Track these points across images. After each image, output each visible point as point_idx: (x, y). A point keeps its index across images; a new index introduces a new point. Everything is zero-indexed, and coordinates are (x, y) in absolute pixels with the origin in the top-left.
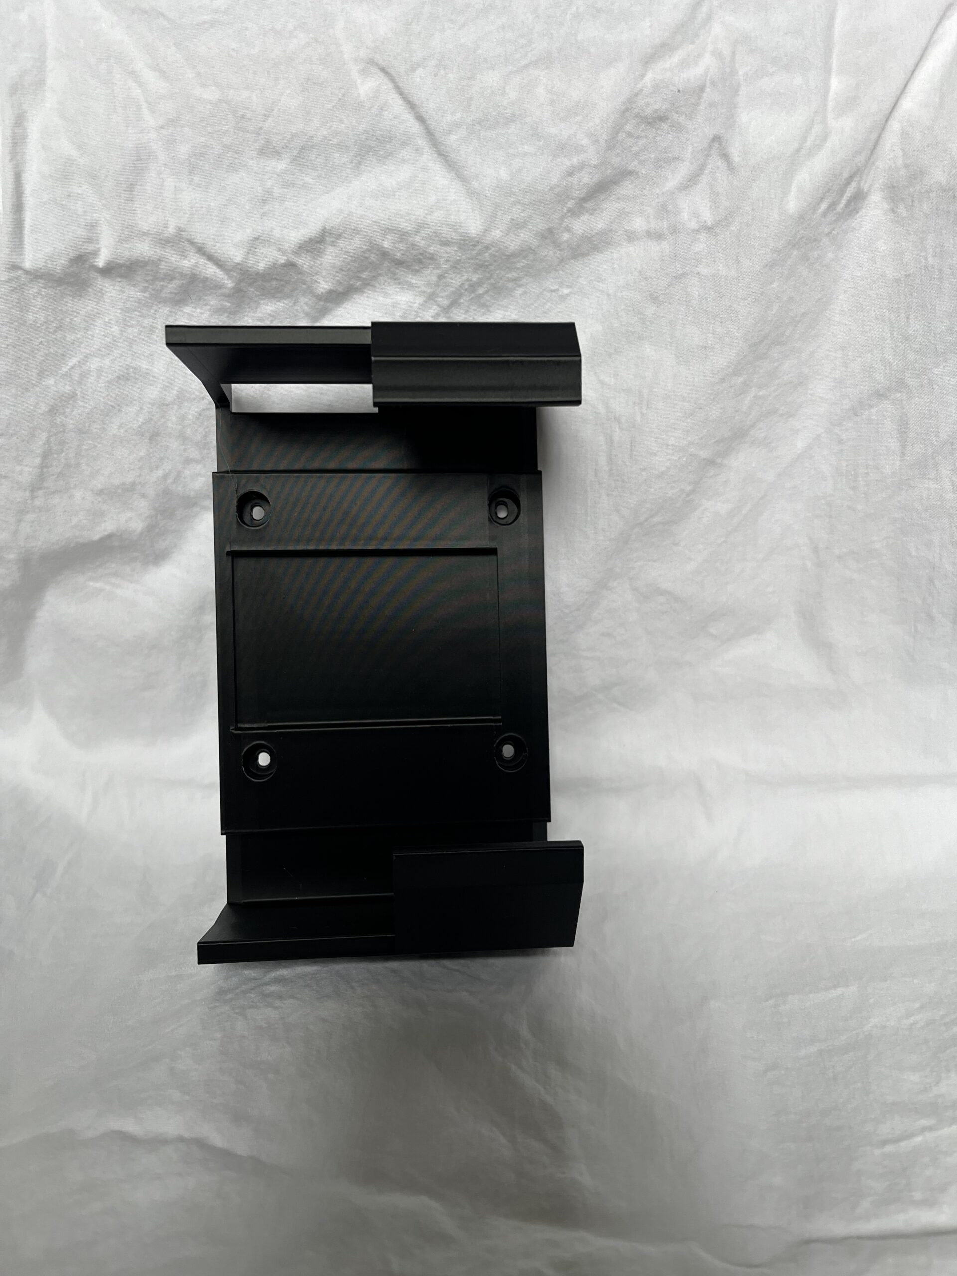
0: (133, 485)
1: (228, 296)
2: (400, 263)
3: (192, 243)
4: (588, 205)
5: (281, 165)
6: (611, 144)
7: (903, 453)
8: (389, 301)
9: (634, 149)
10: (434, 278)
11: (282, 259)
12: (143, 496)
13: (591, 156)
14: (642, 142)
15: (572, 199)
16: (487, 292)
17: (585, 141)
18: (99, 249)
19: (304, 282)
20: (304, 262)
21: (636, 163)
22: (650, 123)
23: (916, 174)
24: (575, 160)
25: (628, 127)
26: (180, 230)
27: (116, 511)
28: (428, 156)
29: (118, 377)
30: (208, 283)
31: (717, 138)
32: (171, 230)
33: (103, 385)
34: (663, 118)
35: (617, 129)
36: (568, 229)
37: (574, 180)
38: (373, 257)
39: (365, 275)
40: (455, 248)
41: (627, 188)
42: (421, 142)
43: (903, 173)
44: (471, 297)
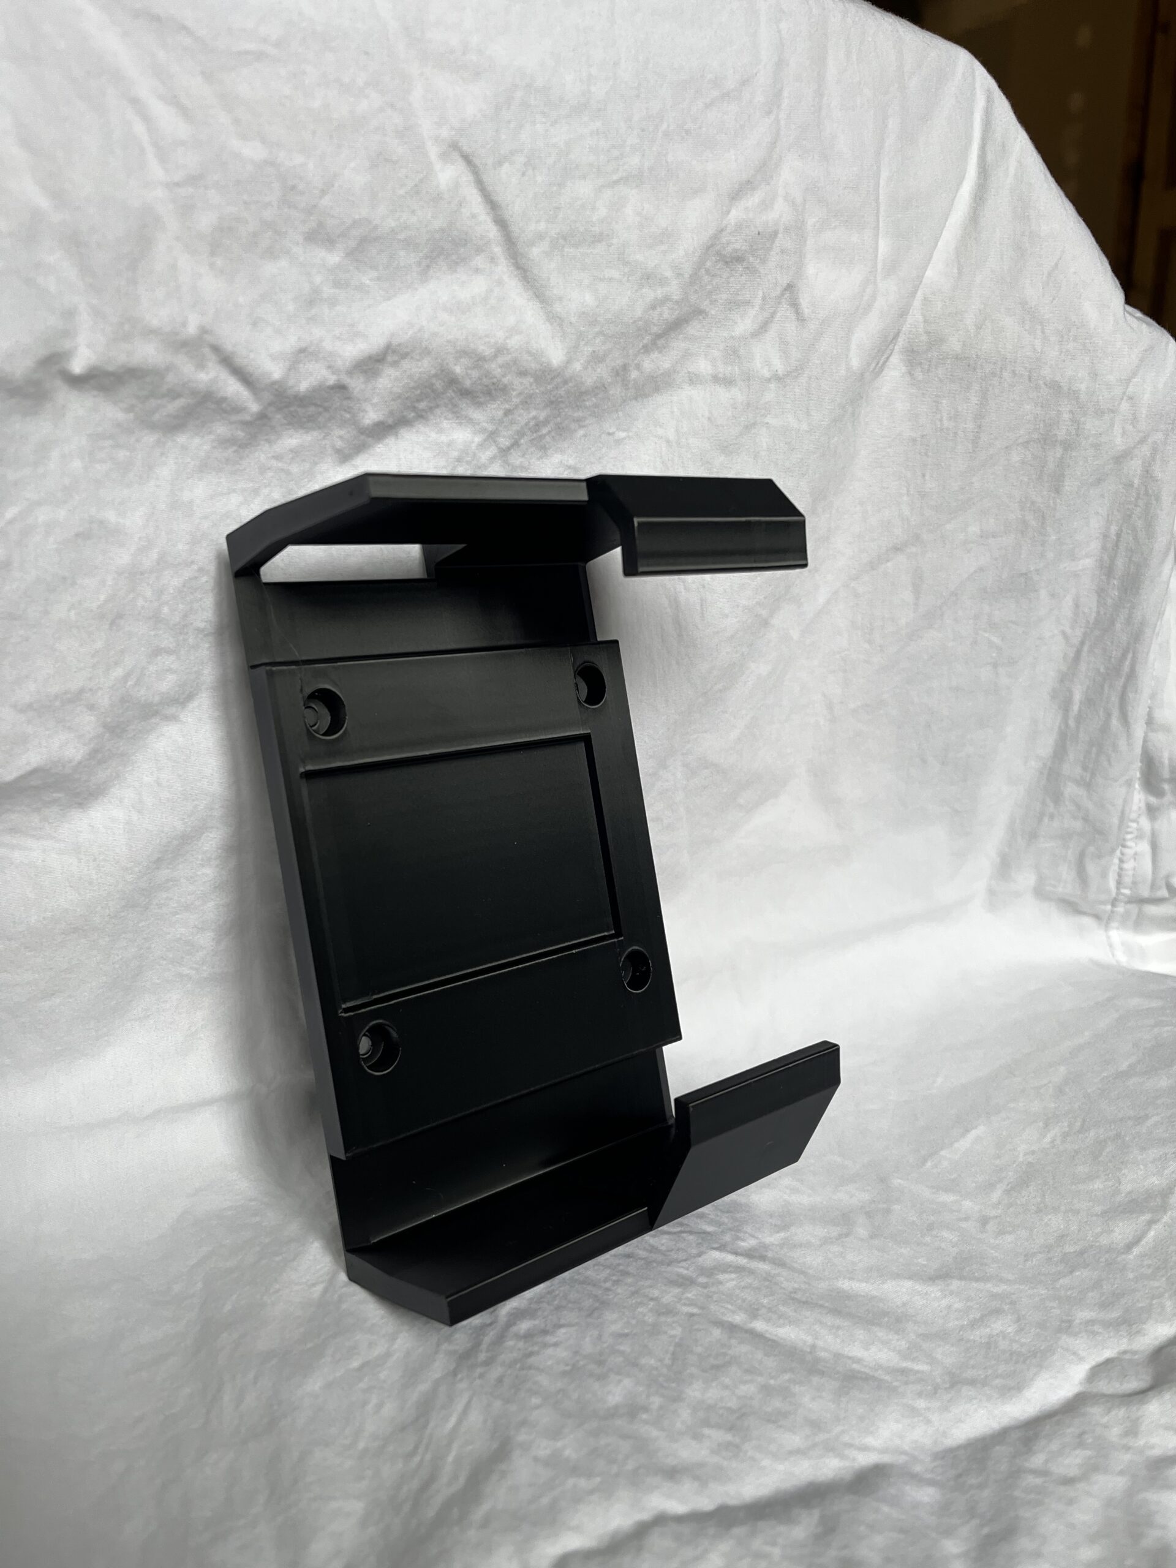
0: (82, 691)
1: (246, 424)
2: (465, 393)
3: (216, 349)
4: (660, 342)
5: (334, 258)
6: (694, 279)
7: (916, 605)
8: (444, 438)
9: (709, 287)
10: (500, 413)
11: (332, 380)
12: (91, 707)
13: (674, 289)
14: (716, 281)
15: (650, 334)
16: (549, 432)
17: (668, 274)
18: (76, 348)
19: (348, 410)
20: (356, 384)
21: (707, 302)
22: (727, 262)
23: (936, 341)
24: (660, 292)
25: (709, 264)
26: (204, 330)
27: (47, 732)
28: (503, 268)
29: (77, 535)
30: (224, 405)
31: (790, 287)
32: (192, 329)
33: (55, 546)
34: (739, 259)
35: (701, 264)
36: (638, 367)
37: (655, 314)
38: (439, 385)
39: (422, 405)
40: (532, 380)
41: (694, 329)
42: (498, 250)
43: (924, 338)
44: (533, 437)
